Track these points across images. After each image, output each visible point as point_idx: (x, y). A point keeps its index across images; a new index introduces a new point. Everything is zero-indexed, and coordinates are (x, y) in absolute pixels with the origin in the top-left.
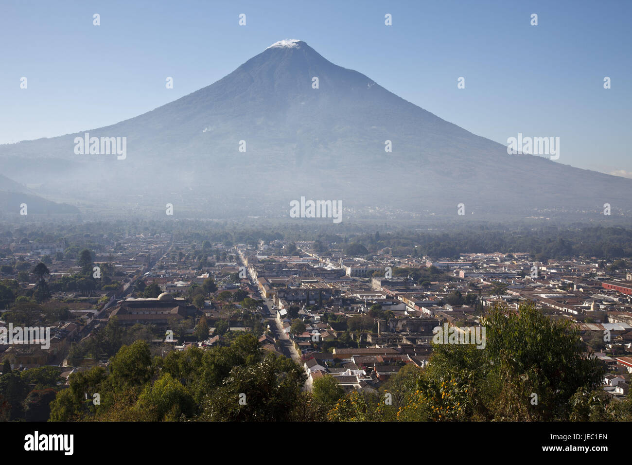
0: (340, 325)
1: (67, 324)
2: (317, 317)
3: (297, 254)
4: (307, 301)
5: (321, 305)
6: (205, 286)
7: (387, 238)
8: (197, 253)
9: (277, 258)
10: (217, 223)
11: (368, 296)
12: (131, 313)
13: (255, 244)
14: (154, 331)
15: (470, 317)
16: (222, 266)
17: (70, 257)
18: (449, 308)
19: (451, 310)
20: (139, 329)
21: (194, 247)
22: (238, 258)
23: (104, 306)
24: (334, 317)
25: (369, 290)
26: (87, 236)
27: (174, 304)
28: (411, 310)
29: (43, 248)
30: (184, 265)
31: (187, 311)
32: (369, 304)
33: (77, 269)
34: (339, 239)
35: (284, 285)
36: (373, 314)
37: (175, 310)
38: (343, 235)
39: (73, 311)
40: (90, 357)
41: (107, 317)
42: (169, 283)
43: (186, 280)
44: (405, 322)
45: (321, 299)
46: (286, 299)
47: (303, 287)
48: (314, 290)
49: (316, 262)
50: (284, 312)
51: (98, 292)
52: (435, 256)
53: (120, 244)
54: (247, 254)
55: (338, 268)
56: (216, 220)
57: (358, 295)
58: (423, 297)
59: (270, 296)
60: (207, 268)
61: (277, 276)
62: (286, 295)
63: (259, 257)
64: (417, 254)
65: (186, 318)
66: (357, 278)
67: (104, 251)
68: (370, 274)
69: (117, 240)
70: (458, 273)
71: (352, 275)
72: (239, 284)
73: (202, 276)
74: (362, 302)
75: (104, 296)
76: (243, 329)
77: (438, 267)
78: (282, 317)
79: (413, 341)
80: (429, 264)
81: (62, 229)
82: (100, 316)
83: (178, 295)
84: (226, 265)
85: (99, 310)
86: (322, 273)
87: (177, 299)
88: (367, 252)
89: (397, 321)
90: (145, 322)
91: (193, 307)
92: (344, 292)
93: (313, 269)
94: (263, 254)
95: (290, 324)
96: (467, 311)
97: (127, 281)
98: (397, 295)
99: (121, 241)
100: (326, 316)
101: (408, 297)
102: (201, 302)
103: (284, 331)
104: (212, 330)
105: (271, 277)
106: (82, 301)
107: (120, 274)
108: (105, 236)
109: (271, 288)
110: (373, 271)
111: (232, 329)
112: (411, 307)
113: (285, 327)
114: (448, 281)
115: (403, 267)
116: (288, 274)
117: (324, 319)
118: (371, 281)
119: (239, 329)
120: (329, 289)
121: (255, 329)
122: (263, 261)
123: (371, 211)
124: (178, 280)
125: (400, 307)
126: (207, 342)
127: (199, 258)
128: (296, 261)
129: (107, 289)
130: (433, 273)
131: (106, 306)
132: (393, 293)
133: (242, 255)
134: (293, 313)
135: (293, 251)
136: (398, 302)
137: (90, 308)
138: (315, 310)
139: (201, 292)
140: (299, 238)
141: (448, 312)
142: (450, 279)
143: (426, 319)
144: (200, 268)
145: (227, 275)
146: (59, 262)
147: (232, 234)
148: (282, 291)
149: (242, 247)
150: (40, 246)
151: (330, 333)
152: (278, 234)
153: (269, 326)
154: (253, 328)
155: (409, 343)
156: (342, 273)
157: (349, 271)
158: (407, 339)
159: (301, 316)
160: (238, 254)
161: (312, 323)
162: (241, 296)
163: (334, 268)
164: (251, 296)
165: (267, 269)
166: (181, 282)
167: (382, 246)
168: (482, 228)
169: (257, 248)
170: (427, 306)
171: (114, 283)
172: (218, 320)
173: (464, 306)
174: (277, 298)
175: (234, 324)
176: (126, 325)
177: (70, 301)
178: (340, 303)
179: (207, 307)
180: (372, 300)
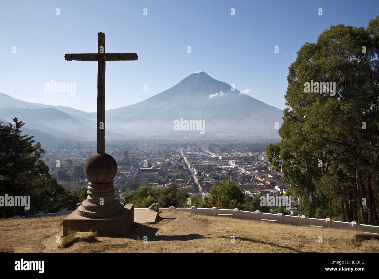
0: (216, 178)
1: (120, 177)
2: (208, 175)
3: (202, 151)
4: (204, 169)
5: (210, 171)
6: (168, 164)
7: (236, 145)
8: (165, 151)
9: (194, 153)
10: (172, 140)
11: (227, 167)
12: (141, 174)
13: (186, 148)
14: (150, 180)
15: (264, 175)
16: (174, 156)
17: (120, 153)
18: (257, 171)
19: (258, 172)
20: (145, 179)
21: (164, 149)
22: (180, 153)
23: (132, 171)
24: (214, 175)
25: (228, 165)
26: (126, 145)
27: (156, 170)
28: (243, 172)
29: (111, 150)
30: (160, 156)
31: (161, 173)
32: (227, 170)
33: (123, 157)
34: (218, 146)
35: (196, 163)
36: (229, 174)
37: (157, 173)
38: (219, 144)
39: (122, 173)
40: (128, 189)
41: (134, 175)
42: (155, 163)
43: (161, 162)
44: (240, 177)
45: (210, 168)
46: (197, 169)
47: (203, 164)
48: (208, 165)
49: (209, 154)
50: (196, 173)
51: (130, 166)
52: (253, 151)
53: (137, 148)
54: (183, 151)
55: (217, 157)
56: (172, 139)
57: (224, 167)
58: (248, 167)
59: (191, 167)
60: (168, 157)
61: (194, 160)
62: (197, 167)
63: (187, 153)
64: (246, 151)
65: (161, 176)
66: (224, 160)
67: (132, 151)
68: (229, 159)
69: (136, 147)
70: (261, 158)
71: (222, 159)
72: (180, 163)
73: (167, 160)
74: (225, 169)
75: (132, 167)
76: (181, 180)
77: (254, 156)
78: (195, 175)
79: (243, 184)
80: (251, 155)
81: (117, 142)
82: (131, 174)
83: (158, 167)
84: (176, 156)
85: (130, 172)
86: (211, 159)
87: (158, 168)
88: (227, 150)
89: (237, 176)
90: (146, 177)
91: (163, 172)
92: (218, 166)
93: (207, 157)
94: (189, 152)
95: (198, 178)
96: (263, 172)
97: (140, 162)
98: (238, 167)
99: (138, 147)
100: (211, 175)
101: (242, 167)
102: (166, 170)
103: (196, 180)
104: (170, 180)
105: (192, 160)
106: (125, 169)
107: (138, 159)
108: (132, 145)
109: (192, 164)
110: (230, 158)
111: (177, 179)
112: (243, 171)
113: (196, 179)
114: (257, 161)
115: (241, 156)
116: (198, 159)
117: (211, 176)
118: (228, 161)
119: (180, 180)
120: (213, 165)
121: (186, 179)
122: (189, 154)
123: (230, 134)
124: (158, 162)
125: (238, 171)
126: (168, 184)
127: (166, 153)
128: (201, 154)
129: (133, 165)
130: (252, 158)
131: (133, 171)
132: (237, 166)
133: (181, 152)
134: (199, 174)
135: (200, 150)
136: (238, 169)
137: (127, 172)
138: (207, 172)
139: (166, 166)
140: (203, 145)
141: (256, 173)
142: (259, 160)
143: (248, 175)
144: (166, 157)
145: (176, 159)
146: (116, 155)
147: (178, 144)
148: (196, 165)
149: (182, 149)
150: (110, 149)
151: (213, 181)
152: (194, 144)
153: (190, 179)
154: (185, 179)
155: (241, 184)
156: (218, 159)
157: (221, 158)
158: (240, 183)
159: (202, 175)
160: (180, 152)
161: (206, 178)
162: (181, 167)
163: (215, 157)
164: (184, 167)
165: (190, 157)
166: (159, 162)
167: (234, 148)
168: (271, 140)
169: (187, 149)
170: (249, 171)
171: (135, 163)
172: (172, 176)
173: (262, 171)
174: (194, 168)
175: (178, 178)
176: (140, 178)
177: (121, 169)
178: (217, 170)
179: (168, 171)
180: (229, 169)
